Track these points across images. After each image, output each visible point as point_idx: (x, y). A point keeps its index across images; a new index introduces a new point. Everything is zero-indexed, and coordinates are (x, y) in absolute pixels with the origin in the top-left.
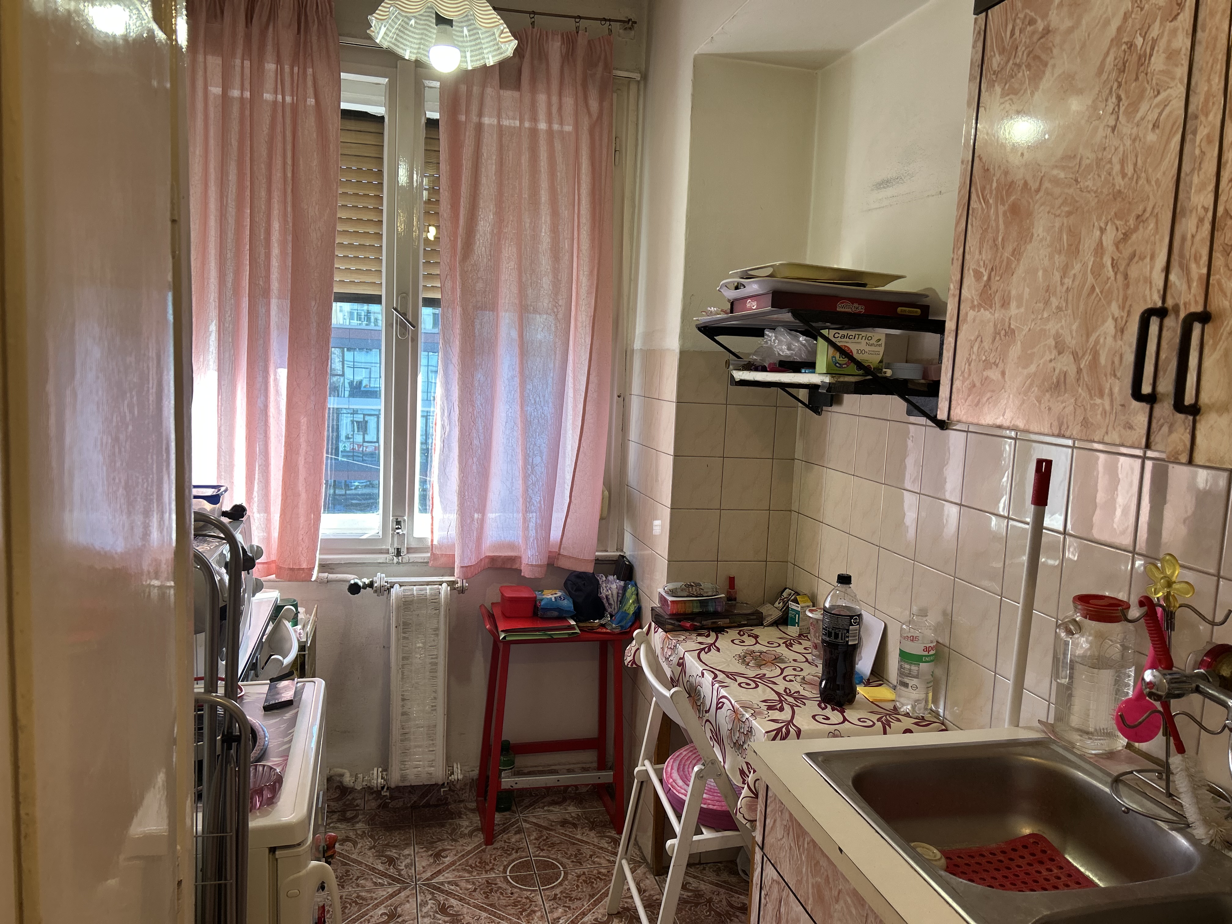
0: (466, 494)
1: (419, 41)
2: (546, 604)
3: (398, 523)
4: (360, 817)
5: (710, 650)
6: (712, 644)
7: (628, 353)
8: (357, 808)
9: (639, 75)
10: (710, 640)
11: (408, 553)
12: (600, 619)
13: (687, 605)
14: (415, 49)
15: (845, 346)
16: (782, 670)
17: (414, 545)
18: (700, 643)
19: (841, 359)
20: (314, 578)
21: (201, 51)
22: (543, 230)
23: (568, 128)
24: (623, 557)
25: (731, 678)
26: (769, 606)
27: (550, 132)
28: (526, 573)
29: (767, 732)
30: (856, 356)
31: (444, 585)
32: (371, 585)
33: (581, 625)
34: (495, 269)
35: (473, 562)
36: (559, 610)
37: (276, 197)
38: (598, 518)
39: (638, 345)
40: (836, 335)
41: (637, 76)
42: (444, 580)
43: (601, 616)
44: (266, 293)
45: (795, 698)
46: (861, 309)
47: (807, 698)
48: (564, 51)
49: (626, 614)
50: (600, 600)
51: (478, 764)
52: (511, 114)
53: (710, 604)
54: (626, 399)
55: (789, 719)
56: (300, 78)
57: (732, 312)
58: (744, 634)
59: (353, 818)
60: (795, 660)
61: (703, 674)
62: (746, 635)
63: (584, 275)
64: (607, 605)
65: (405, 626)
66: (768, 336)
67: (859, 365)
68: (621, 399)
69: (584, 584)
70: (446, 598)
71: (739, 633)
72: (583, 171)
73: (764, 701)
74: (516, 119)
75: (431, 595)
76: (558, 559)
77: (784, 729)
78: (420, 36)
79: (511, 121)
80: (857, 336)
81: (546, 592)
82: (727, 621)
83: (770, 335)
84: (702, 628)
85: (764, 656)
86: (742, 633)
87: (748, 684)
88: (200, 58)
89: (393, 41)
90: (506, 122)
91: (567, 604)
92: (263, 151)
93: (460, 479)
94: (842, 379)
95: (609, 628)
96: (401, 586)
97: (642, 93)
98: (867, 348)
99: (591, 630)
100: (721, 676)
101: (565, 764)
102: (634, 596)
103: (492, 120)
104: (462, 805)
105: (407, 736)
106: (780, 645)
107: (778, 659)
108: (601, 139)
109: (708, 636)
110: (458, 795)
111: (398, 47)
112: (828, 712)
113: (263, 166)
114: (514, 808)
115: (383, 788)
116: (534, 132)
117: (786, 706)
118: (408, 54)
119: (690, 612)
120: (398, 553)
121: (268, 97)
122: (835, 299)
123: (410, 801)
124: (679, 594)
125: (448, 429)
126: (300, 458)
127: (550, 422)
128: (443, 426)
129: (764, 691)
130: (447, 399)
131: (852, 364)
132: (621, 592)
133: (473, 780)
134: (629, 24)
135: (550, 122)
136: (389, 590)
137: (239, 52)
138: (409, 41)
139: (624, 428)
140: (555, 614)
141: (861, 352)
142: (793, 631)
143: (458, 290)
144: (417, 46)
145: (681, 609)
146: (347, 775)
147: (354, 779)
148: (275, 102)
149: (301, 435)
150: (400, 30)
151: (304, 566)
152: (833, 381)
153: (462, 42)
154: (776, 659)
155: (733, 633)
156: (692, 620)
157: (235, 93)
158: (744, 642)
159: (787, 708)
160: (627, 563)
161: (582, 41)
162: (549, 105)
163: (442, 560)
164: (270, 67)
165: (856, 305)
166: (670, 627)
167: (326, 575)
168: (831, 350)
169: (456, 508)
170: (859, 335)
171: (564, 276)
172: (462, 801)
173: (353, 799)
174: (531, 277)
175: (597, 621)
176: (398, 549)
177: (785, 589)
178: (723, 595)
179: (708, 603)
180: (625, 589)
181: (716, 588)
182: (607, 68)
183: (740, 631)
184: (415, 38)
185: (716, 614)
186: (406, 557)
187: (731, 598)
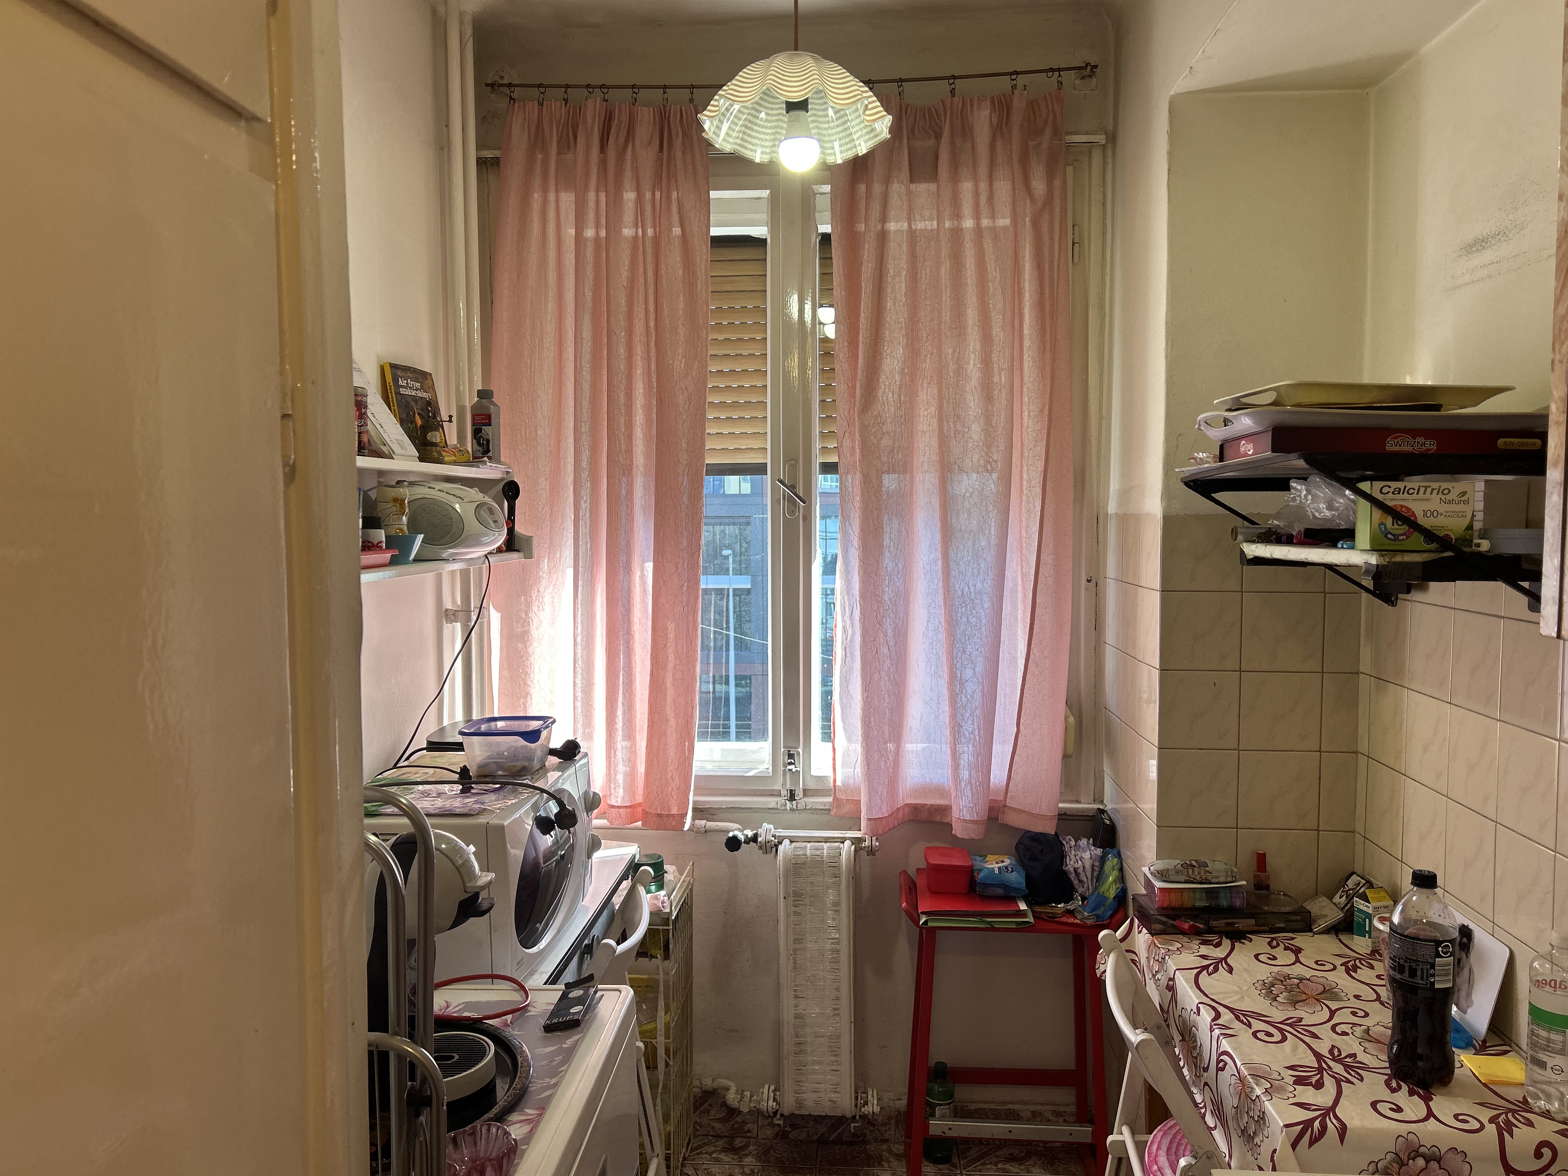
0: (872, 719)
1: (772, 137)
2: (985, 877)
3: (791, 756)
4: (751, 1148)
5: (1216, 970)
6: (1221, 960)
7: (1101, 520)
8: (749, 1134)
9: (1103, 137)
10: (1220, 953)
11: (805, 795)
12: (1066, 902)
13: (1186, 894)
14: (767, 147)
15: (1402, 506)
16: (1333, 1013)
17: (811, 785)
18: (1204, 957)
19: (1396, 526)
20: (686, 827)
21: (552, 188)
22: (972, 362)
23: (1004, 222)
24: (1102, 811)
25: (1242, 1022)
26: (1323, 901)
27: (978, 231)
28: (958, 831)
29: (1287, 1126)
30: (1422, 520)
31: (848, 843)
32: (754, 839)
33: (1038, 909)
34: (908, 419)
35: (884, 812)
36: (1004, 886)
37: (639, 353)
38: (1059, 756)
39: (1112, 508)
40: (1385, 490)
41: (1101, 139)
42: (847, 836)
43: (1068, 899)
44: (628, 470)
45: (1347, 1067)
46: (1431, 446)
47: (1367, 1068)
48: (995, 121)
49: (1103, 899)
50: (1065, 874)
51: (907, 1091)
52: (927, 213)
53: (1222, 895)
54: (1100, 585)
55: (1330, 1103)
56: (663, 205)
57: (1221, 460)
58: (1278, 945)
59: (741, 1148)
60: (1357, 997)
61: (1198, 1009)
62: (1282, 946)
63: (1029, 415)
64: (1076, 882)
65: (796, 897)
66: (1295, 489)
67: (1429, 535)
68: (1093, 583)
69: (1042, 851)
70: (848, 859)
71: (1269, 944)
72: (1027, 277)
73: (1291, 1068)
74: (933, 220)
75: (829, 857)
76: (1003, 813)
77: (1317, 1124)
78: (773, 131)
79: (927, 223)
80: (1422, 490)
81: (989, 857)
82: (1252, 922)
83: (1299, 487)
84: (1210, 931)
85: (1306, 986)
86: (1275, 943)
87: (1270, 1035)
88: (552, 197)
89: (739, 141)
90: (920, 225)
91: (1016, 878)
92: (622, 299)
93: (863, 699)
94: (1398, 558)
95: (1079, 916)
96: (791, 842)
97: (1110, 160)
98: (1443, 508)
99: (1052, 918)
100: (1226, 1017)
101: (1027, 1104)
102: (1116, 873)
103: (899, 225)
104: (884, 1147)
105: (802, 1047)
106: (1335, 968)
107: (1328, 993)
108: (1051, 231)
109: (1218, 945)
110: (879, 1131)
111: (746, 148)
112: (1402, 1097)
113: (621, 317)
114: (955, 1160)
115: (775, 1113)
116: (957, 234)
117: (1329, 1082)
118: (758, 157)
119: (1190, 906)
120: (792, 797)
121: (628, 232)
122: (1386, 432)
123: (817, 1134)
124: (1172, 878)
125: (850, 633)
126: (668, 674)
127: (984, 621)
128: (845, 629)
129: (1295, 1049)
130: (848, 593)
131: (1416, 534)
132: (1097, 864)
133: (899, 1112)
134: (1088, 70)
135: (977, 217)
136: (776, 846)
137: (593, 183)
138: (758, 139)
139: (1098, 625)
140: (1000, 892)
141: (1432, 514)
142: (1361, 944)
143: (858, 451)
144: (770, 144)
145: (1175, 901)
146: (733, 1089)
147: (739, 1096)
148: (635, 238)
149: (669, 645)
150: (746, 126)
151: (674, 811)
152: (1383, 561)
153: (827, 129)
154: (1324, 991)
155: (1260, 943)
156: (1195, 918)
157: (590, 233)
158: (1275, 958)
159: (1329, 1083)
160: (1108, 822)
161: (1019, 104)
162: (977, 194)
163: (847, 809)
164: (629, 196)
165: (1421, 440)
166: (1158, 927)
167: (703, 822)
168: (1377, 514)
169: (860, 738)
170: (1426, 487)
171: (1000, 420)
172: (885, 1141)
173: (743, 1122)
174: (955, 426)
175: (1062, 905)
176: (791, 791)
177: (1353, 873)
178: (1244, 883)
179: (1219, 893)
180: (1103, 860)
181: (1232, 871)
182: (1057, 133)
183: (1273, 939)
184: (767, 134)
185: (1232, 911)
186: (803, 801)
187: (1261, 886)
